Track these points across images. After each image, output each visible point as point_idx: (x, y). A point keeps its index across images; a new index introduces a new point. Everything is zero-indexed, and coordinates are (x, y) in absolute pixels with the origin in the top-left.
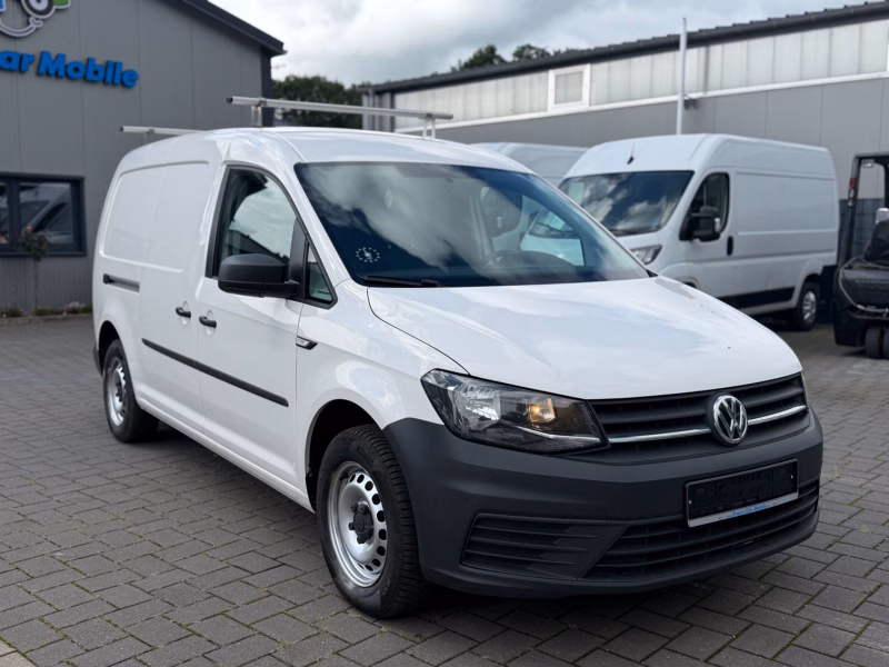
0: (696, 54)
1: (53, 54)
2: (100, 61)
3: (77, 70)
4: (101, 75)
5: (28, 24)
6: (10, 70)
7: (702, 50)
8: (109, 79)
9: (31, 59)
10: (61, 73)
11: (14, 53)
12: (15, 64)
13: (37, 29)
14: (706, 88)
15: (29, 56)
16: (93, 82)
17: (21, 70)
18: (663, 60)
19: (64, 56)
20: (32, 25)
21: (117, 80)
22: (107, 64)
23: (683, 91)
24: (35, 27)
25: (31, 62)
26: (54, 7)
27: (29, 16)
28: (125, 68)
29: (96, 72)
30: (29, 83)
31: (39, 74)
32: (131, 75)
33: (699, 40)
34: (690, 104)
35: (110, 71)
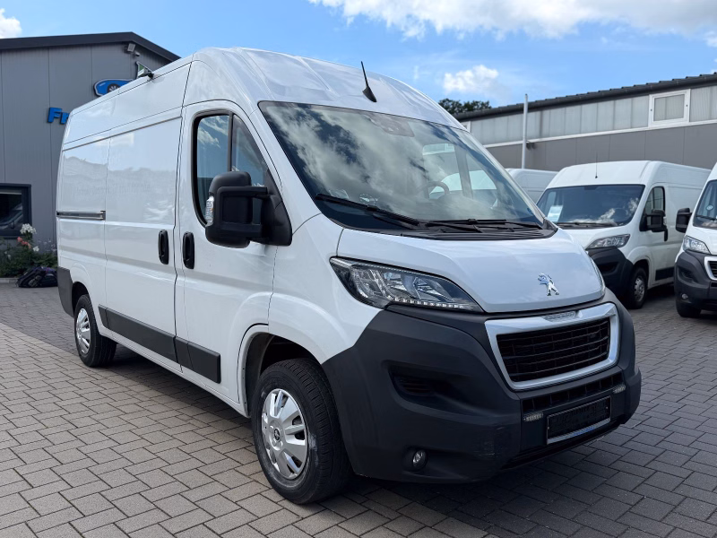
0: (535, 115)
7: (538, 113)
14: (541, 136)
18: (514, 119)
23: (526, 139)
33: (536, 107)
34: (529, 146)
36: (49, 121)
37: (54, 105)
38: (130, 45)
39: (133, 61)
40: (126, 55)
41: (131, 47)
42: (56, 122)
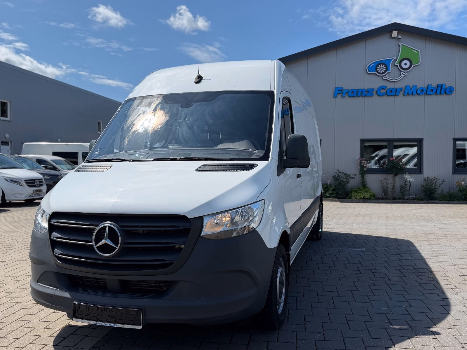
1: (411, 86)
2: (434, 85)
3: (423, 90)
4: (434, 91)
5: (401, 75)
6: (391, 95)
8: (438, 92)
9: (401, 89)
10: (415, 93)
11: (393, 88)
12: (393, 93)
13: (404, 76)
15: (401, 88)
16: (430, 94)
17: (396, 95)
19: (416, 86)
20: (402, 75)
21: (443, 91)
22: (438, 86)
24: (403, 75)
25: (401, 91)
26: (413, 65)
27: (402, 71)
28: (447, 86)
29: (432, 90)
30: (400, 99)
31: (404, 95)
32: (450, 89)
35: (439, 89)
36: (335, 97)
37: (339, 85)
38: (393, 32)
39: (397, 43)
40: (392, 40)
41: (395, 34)
42: (339, 96)
